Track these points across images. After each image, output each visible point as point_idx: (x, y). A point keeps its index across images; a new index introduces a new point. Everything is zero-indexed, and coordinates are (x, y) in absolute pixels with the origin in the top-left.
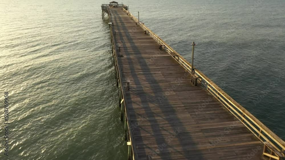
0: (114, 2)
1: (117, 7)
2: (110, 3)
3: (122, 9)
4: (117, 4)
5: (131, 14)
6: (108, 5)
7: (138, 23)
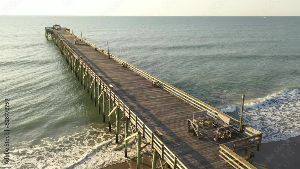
0: (57, 25)
1: (60, 30)
2: (54, 26)
3: (65, 31)
4: (60, 27)
5: (75, 35)
6: (51, 28)
7: (81, 40)
